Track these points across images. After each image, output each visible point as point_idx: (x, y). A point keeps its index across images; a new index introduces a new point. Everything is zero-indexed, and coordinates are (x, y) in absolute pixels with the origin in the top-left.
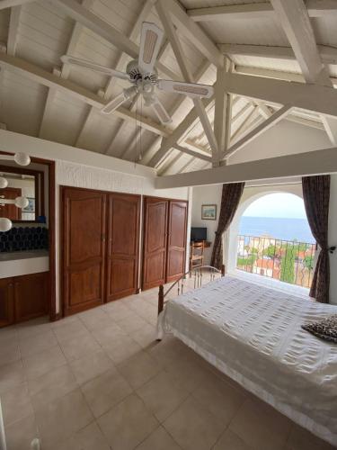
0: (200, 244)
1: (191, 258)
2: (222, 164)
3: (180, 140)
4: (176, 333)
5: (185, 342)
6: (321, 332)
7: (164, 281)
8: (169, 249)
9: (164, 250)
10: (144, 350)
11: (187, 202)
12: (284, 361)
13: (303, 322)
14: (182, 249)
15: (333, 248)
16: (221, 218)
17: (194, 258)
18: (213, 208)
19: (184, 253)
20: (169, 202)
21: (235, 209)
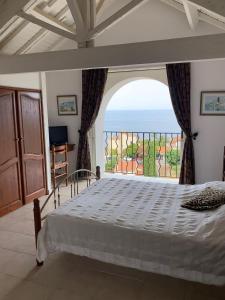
0: (62, 147)
1: (52, 168)
2: (88, 44)
3: (28, 5)
4: (63, 248)
5: (76, 253)
6: (196, 205)
7: (21, 202)
8: (24, 159)
9: (17, 160)
10: (26, 280)
11: (40, 92)
12: (174, 233)
13: (180, 203)
14: (40, 157)
15: (196, 134)
16: (83, 112)
17: (57, 167)
18: (73, 99)
19: (44, 161)
20: (16, 93)
21: (100, 100)
